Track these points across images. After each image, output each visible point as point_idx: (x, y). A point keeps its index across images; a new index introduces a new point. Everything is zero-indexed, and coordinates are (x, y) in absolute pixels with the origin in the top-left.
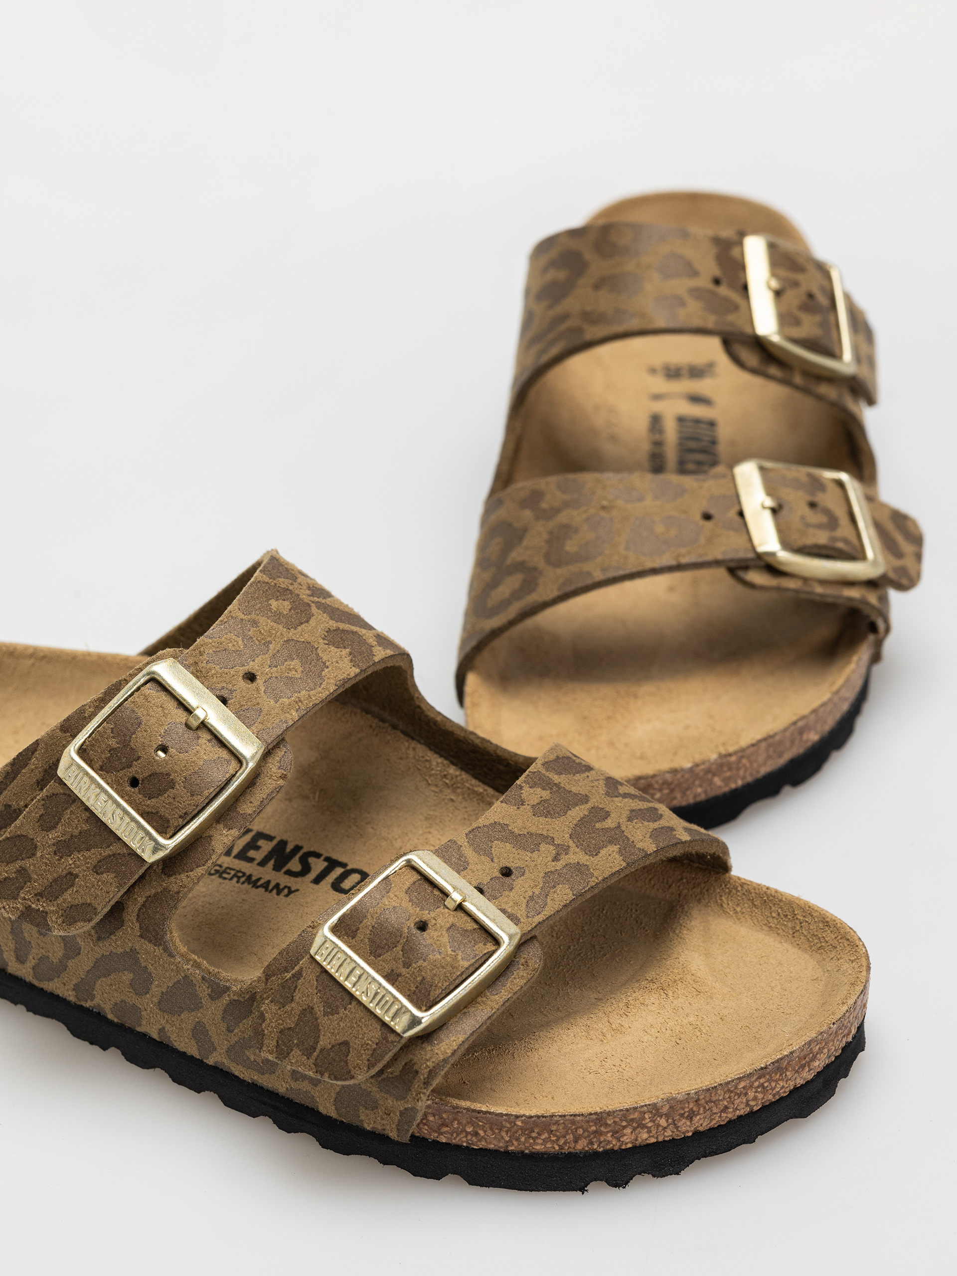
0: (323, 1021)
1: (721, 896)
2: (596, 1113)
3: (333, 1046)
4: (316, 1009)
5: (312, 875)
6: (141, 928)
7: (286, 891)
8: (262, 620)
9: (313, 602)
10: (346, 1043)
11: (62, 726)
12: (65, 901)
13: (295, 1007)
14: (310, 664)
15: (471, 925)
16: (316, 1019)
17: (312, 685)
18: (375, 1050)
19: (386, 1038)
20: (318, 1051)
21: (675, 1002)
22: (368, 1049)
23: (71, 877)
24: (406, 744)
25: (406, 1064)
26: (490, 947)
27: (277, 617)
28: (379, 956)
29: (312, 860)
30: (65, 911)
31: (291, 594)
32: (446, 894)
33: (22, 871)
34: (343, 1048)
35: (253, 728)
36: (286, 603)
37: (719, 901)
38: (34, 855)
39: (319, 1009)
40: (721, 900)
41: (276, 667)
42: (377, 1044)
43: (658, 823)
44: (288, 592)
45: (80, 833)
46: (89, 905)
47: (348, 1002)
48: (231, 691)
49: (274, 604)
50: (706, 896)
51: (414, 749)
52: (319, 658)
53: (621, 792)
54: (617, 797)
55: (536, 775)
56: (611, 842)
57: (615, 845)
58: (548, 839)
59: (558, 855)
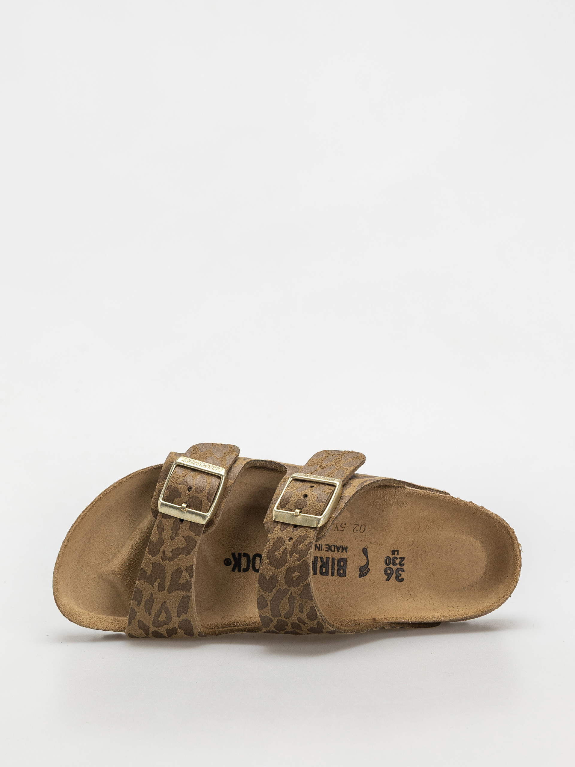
53: (163, 612)
54: (162, 605)
55: (189, 589)
56: (151, 575)
57: (149, 575)
58: (170, 559)
59: (164, 555)
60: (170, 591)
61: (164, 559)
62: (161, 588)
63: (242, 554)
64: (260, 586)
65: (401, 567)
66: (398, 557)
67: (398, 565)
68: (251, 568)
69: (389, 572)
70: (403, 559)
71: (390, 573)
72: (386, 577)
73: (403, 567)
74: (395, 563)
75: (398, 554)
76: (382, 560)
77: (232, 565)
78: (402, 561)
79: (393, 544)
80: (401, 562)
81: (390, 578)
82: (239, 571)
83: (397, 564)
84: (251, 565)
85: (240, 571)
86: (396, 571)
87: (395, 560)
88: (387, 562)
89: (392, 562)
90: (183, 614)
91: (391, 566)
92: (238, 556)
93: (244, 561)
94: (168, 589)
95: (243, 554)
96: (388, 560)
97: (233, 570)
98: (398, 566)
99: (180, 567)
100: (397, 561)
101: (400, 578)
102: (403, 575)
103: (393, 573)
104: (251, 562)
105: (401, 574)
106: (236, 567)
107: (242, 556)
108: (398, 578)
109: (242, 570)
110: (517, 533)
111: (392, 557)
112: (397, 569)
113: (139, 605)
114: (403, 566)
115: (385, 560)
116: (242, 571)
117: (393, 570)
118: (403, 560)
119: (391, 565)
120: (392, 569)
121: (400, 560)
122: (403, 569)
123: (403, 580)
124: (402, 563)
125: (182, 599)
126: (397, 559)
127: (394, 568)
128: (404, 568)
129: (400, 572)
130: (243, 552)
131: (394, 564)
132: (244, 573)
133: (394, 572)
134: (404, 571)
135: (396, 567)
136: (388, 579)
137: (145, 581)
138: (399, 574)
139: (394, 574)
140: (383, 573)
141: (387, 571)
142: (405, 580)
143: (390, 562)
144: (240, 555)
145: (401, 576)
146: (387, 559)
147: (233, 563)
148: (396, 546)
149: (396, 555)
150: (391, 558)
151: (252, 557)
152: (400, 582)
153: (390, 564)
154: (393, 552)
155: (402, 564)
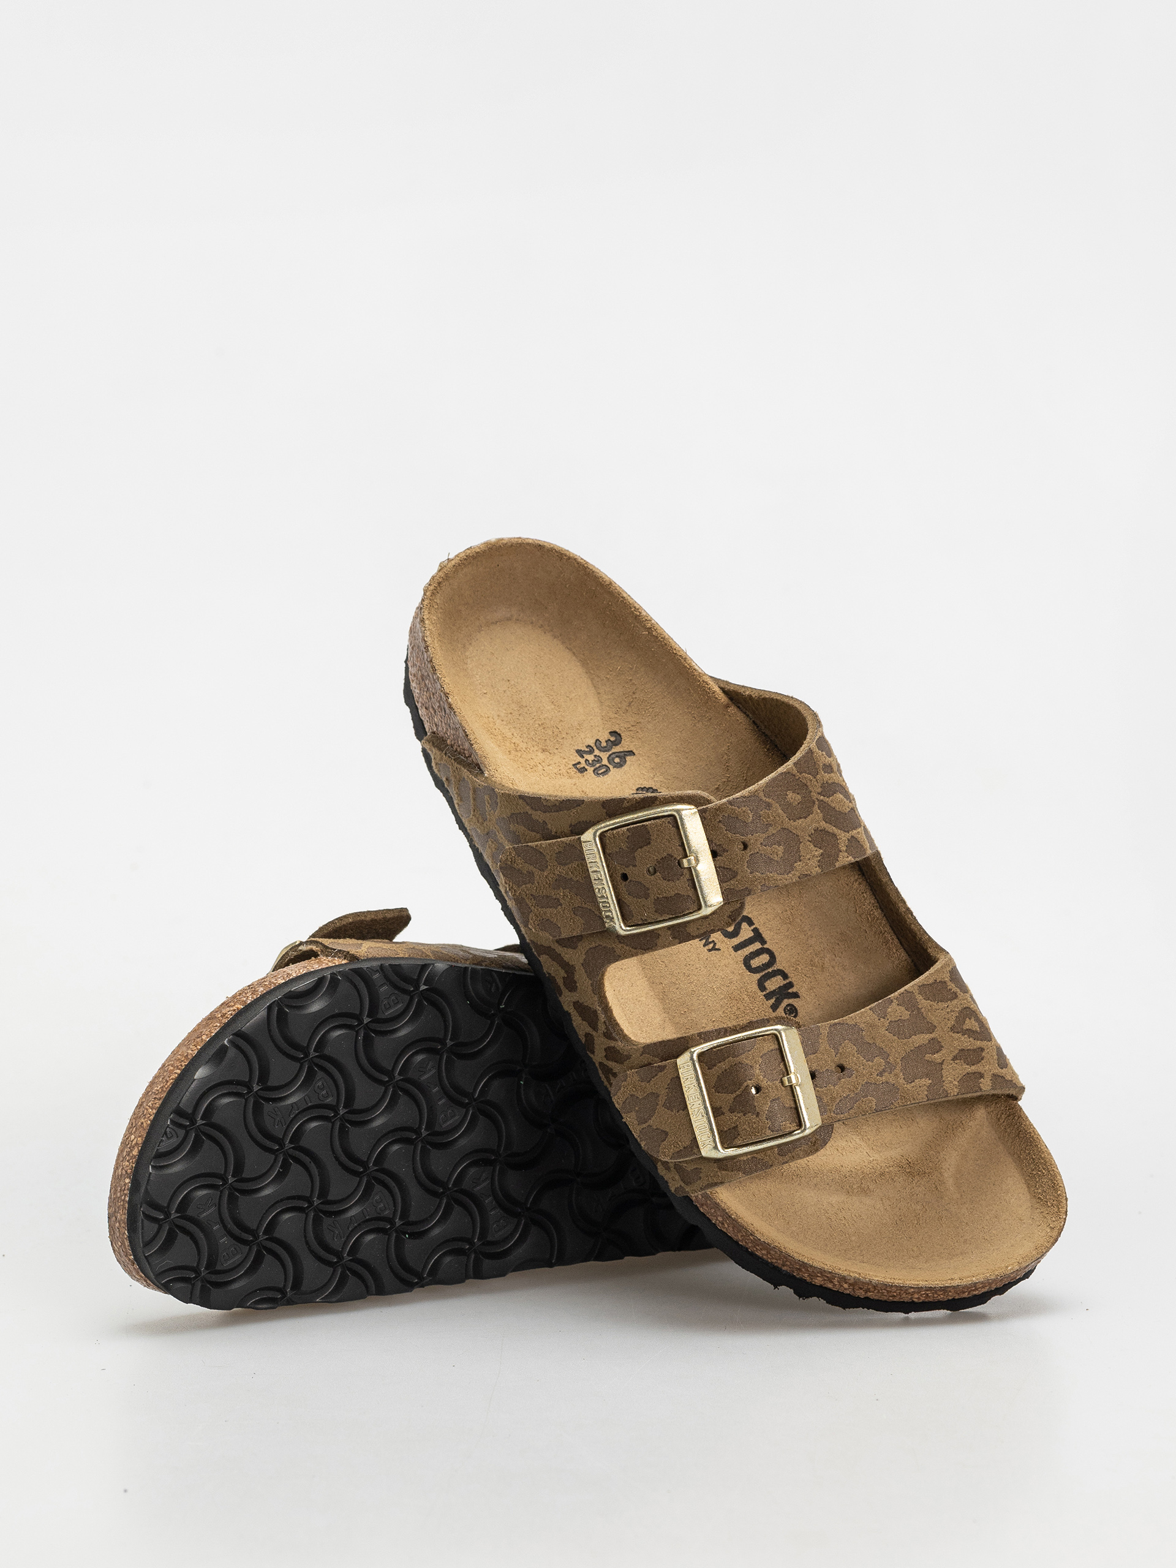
0: (660, 1109)
1: (1003, 1114)
2: (803, 1262)
3: (657, 1129)
4: (660, 1098)
5: (736, 941)
6: (585, 960)
7: (711, 945)
8: (776, 805)
9: (818, 800)
10: (666, 1134)
11: (604, 802)
12: (545, 913)
13: (650, 1088)
14: (790, 853)
15: (789, 1103)
16: (657, 1104)
17: (783, 870)
18: (681, 1150)
19: (692, 1147)
20: (647, 1124)
21: (916, 1188)
22: (677, 1147)
23: (557, 903)
24: (857, 877)
25: (697, 1168)
26: (793, 1126)
27: (787, 807)
28: (718, 1093)
29: (744, 925)
30: (543, 919)
31: (806, 789)
32: (787, 1072)
33: (531, 874)
34: (664, 1135)
35: (725, 885)
36: (799, 797)
37: (999, 1116)
38: (543, 871)
39: (662, 1100)
40: (1001, 1116)
41: (765, 846)
42: (684, 1148)
43: (973, 1068)
44: (805, 787)
45: (577, 881)
46: (559, 927)
47: (682, 1108)
48: (725, 851)
49: (790, 794)
50: (993, 1106)
51: (860, 884)
52: (798, 851)
53: (965, 1027)
54: (958, 1033)
55: (909, 994)
56: (927, 1076)
57: (929, 1079)
58: (885, 1055)
59: (884, 1071)
60: (932, 1028)
61: (890, 1067)
62: (935, 1046)
63: (765, 993)
64: (837, 860)
65: (595, 748)
66: (582, 761)
67: (595, 754)
68: (775, 968)
69: (617, 760)
70: (580, 753)
71: (617, 757)
72: (628, 758)
73: (593, 745)
74: (596, 759)
75: (579, 763)
76: (606, 778)
77: (791, 1001)
78: (584, 751)
79: (570, 777)
80: (587, 752)
81: (626, 753)
82: (791, 985)
83: (595, 756)
84: (770, 970)
85: (790, 982)
86: (608, 751)
87: (590, 762)
88: (605, 772)
89: (598, 765)
90: (948, 988)
91: (605, 762)
92: (772, 998)
93: (774, 984)
94: (931, 1033)
95: (762, 991)
96: (600, 772)
97: (796, 995)
98: (597, 752)
99: (887, 1030)
100: (590, 758)
101: (613, 739)
102: (604, 736)
103: (614, 753)
104: (766, 971)
105: (606, 741)
106: (789, 992)
107: (768, 992)
108: (614, 741)
109: (788, 981)
110: (427, 580)
111: (590, 770)
112: (604, 752)
113: (981, 1076)
114: (590, 746)
115: (603, 776)
116: (790, 980)
117: (610, 756)
118: (581, 750)
119: (603, 763)
120: (608, 758)
121: (584, 755)
122: (596, 743)
123: (613, 733)
124: (586, 750)
125: (930, 998)
126: (587, 760)
127: (604, 756)
128: (592, 743)
129: (604, 744)
130: (761, 994)
131: (599, 759)
132: (789, 975)
133: (610, 753)
134: (597, 740)
135: (601, 756)
136: (631, 753)
137: (944, 1081)
138: (607, 744)
139: (613, 750)
140: (625, 768)
141: (617, 763)
142: (610, 731)
143: (600, 767)
144: (768, 997)
145: (609, 740)
146: (601, 774)
147: (786, 1002)
148: (569, 771)
149: (583, 764)
150: (593, 769)
151: (758, 974)
152: (619, 735)
153: (603, 765)
154: (582, 770)
155: (588, 750)
